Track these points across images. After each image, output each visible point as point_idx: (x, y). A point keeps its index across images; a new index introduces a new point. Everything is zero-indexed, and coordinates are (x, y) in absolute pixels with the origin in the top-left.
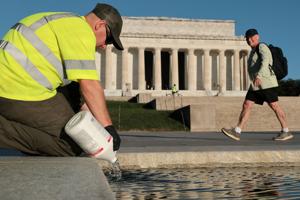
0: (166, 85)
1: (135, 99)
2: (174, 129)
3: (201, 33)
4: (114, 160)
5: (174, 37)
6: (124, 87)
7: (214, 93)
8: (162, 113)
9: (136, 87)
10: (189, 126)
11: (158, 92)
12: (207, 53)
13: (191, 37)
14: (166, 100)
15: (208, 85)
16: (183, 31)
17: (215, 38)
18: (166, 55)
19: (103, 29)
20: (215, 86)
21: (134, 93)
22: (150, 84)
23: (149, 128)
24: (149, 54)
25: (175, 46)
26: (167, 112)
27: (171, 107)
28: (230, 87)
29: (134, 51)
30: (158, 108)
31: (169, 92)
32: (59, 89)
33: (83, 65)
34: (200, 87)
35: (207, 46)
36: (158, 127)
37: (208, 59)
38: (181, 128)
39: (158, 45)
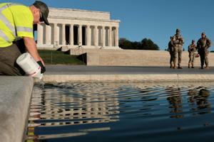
0: (76, 42)
1: (60, 49)
2: (79, 64)
3: (93, 17)
4: (41, 78)
5: (80, 19)
6: (55, 43)
7: (99, 47)
8: (73, 56)
9: (61, 43)
10: (86, 63)
11: (72, 46)
12: (96, 28)
13: (89, 20)
14: (75, 50)
15: (97, 43)
16: (85, 16)
17: (100, 21)
18: (76, 28)
19: (38, 13)
20: (100, 44)
21: (60, 46)
22: (68, 42)
23: (66, 63)
24: (68, 27)
25: (81, 24)
26: (76, 56)
27: (78, 53)
28: (107, 45)
29: (60, 25)
30: (71, 54)
31: (77, 46)
32: (14, 42)
33: (26, 29)
34: (93, 44)
35: (96, 24)
36: (71, 63)
37: (97, 30)
38: (82, 64)
39: (72, 23)
